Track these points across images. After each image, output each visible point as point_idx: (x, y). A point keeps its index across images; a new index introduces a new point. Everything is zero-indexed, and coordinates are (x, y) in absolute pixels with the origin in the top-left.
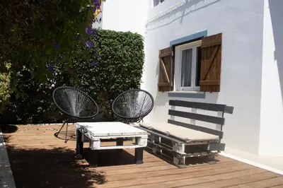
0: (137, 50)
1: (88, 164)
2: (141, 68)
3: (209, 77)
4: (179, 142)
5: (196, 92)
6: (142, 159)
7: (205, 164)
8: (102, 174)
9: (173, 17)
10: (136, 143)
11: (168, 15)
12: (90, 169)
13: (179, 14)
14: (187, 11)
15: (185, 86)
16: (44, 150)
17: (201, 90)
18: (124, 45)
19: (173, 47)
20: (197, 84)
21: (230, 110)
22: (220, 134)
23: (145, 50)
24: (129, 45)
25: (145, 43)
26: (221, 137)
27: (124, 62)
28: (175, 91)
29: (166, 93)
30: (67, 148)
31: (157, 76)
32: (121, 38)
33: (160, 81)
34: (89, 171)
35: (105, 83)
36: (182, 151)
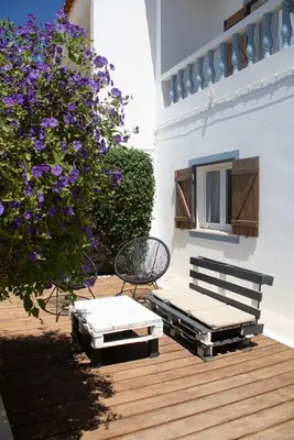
0: (145, 177)
1: (89, 361)
2: (151, 200)
3: (243, 215)
4: (204, 330)
5: (226, 234)
6: (157, 350)
7: (238, 351)
8: (108, 379)
9: (191, 126)
10: (149, 333)
11: (185, 122)
12: (93, 371)
13: (200, 123)
14: (210, 120)
15: (212, 221)
16: (31, 337)
17: (234, 232)
18: (126, 171)
19: (194, 168)
20: (229, 221)
21: (269, 281)
22: (257, 314)
23: (156, 174)
24: (132, 170)
25: (155, 165)
26: (258, 317)
27: (127, 194)
28: (198, 229)
29: (186, 231)
30: (61, 333)
31: (174, 207)
32: (121, 161)
33: (177, 214)
34: (92, 376)
35: (102, 224)
36: (208, 342)
